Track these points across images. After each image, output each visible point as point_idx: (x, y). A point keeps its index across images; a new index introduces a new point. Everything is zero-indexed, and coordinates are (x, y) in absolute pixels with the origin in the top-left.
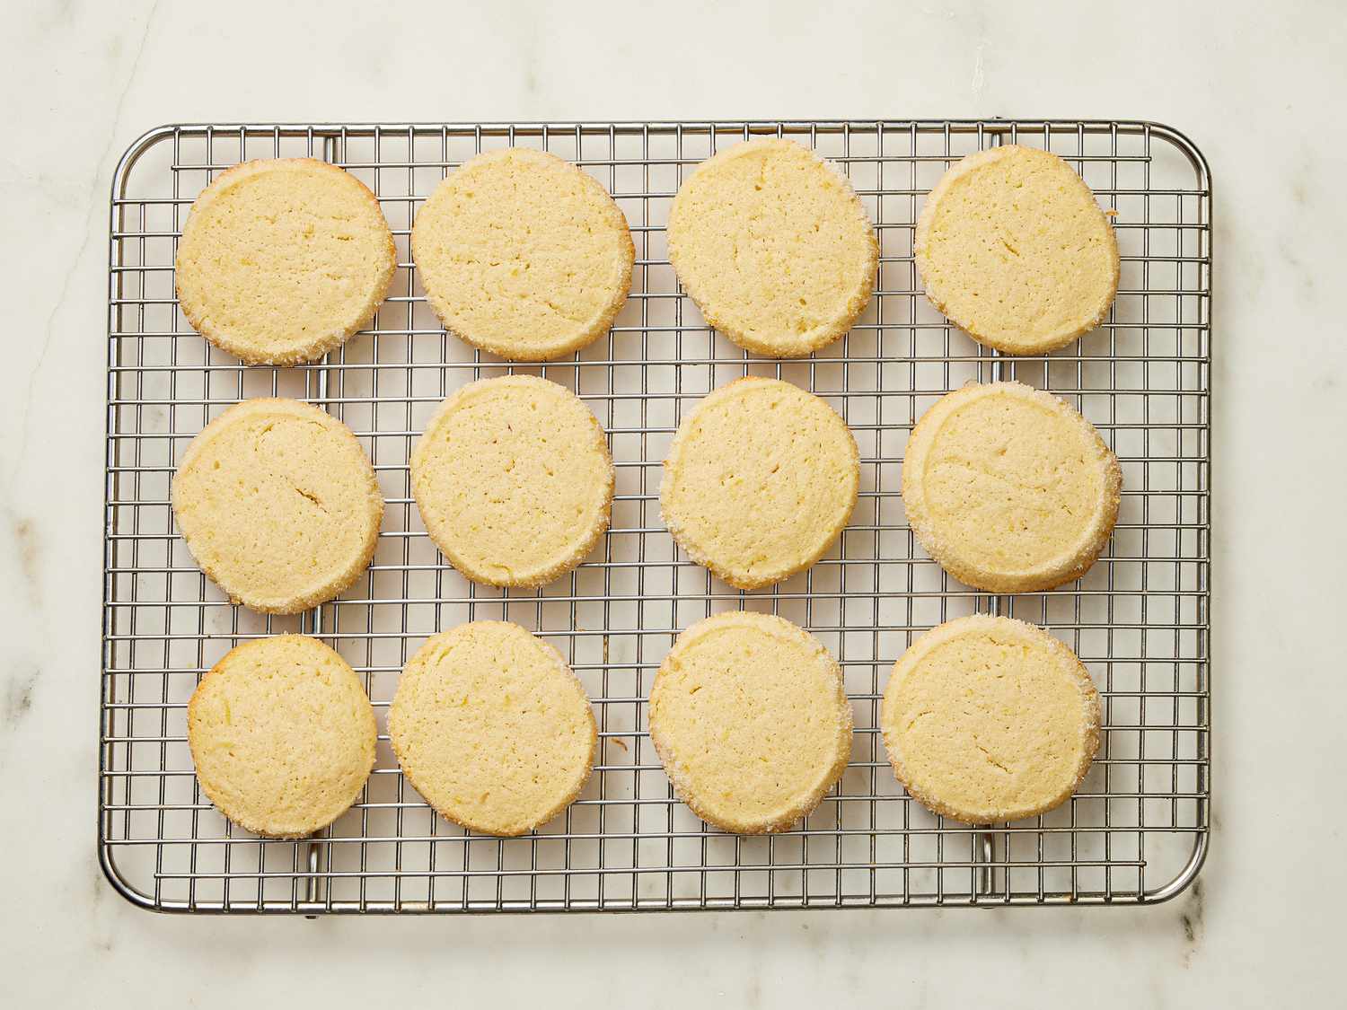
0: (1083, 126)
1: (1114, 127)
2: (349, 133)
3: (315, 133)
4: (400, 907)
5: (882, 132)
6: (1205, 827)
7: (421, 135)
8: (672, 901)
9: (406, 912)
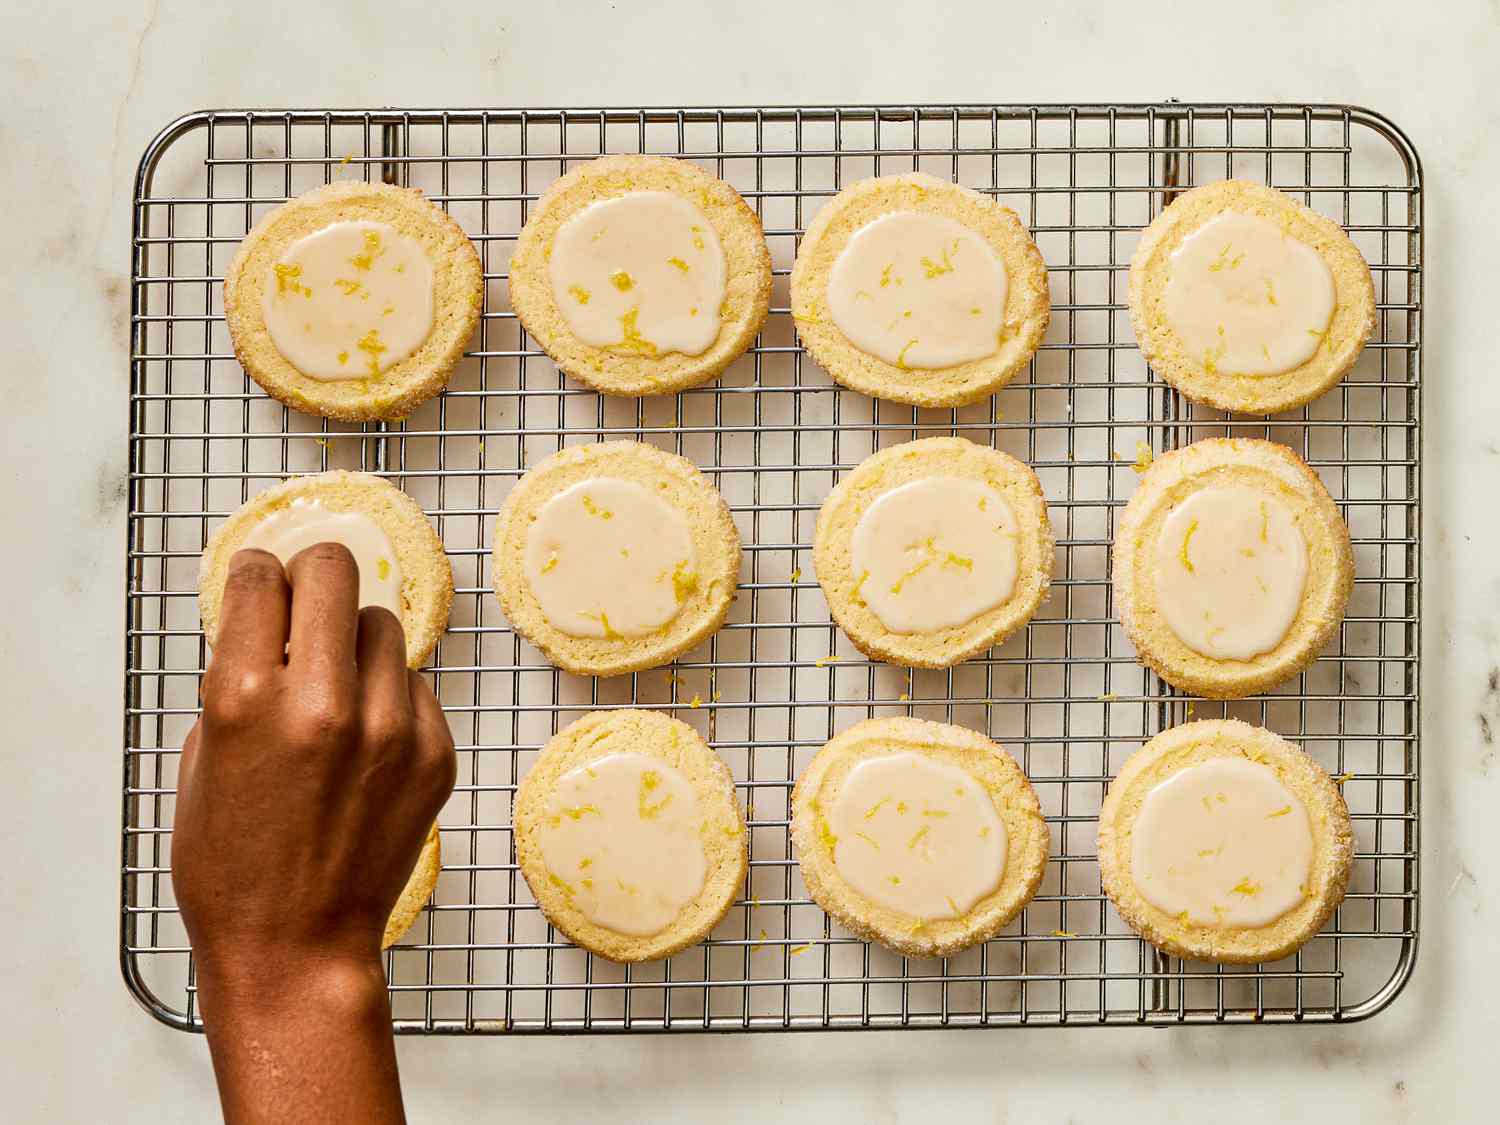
0: (1272, 112)
1: (1308, 113)
2: (413, 120)
3: (373, 120)
4: (472, 1026)
5: (1036, 118)
6: (1413, 932)
7: (496, 123)
8: (789, 1019)
9: (479, 1032)
